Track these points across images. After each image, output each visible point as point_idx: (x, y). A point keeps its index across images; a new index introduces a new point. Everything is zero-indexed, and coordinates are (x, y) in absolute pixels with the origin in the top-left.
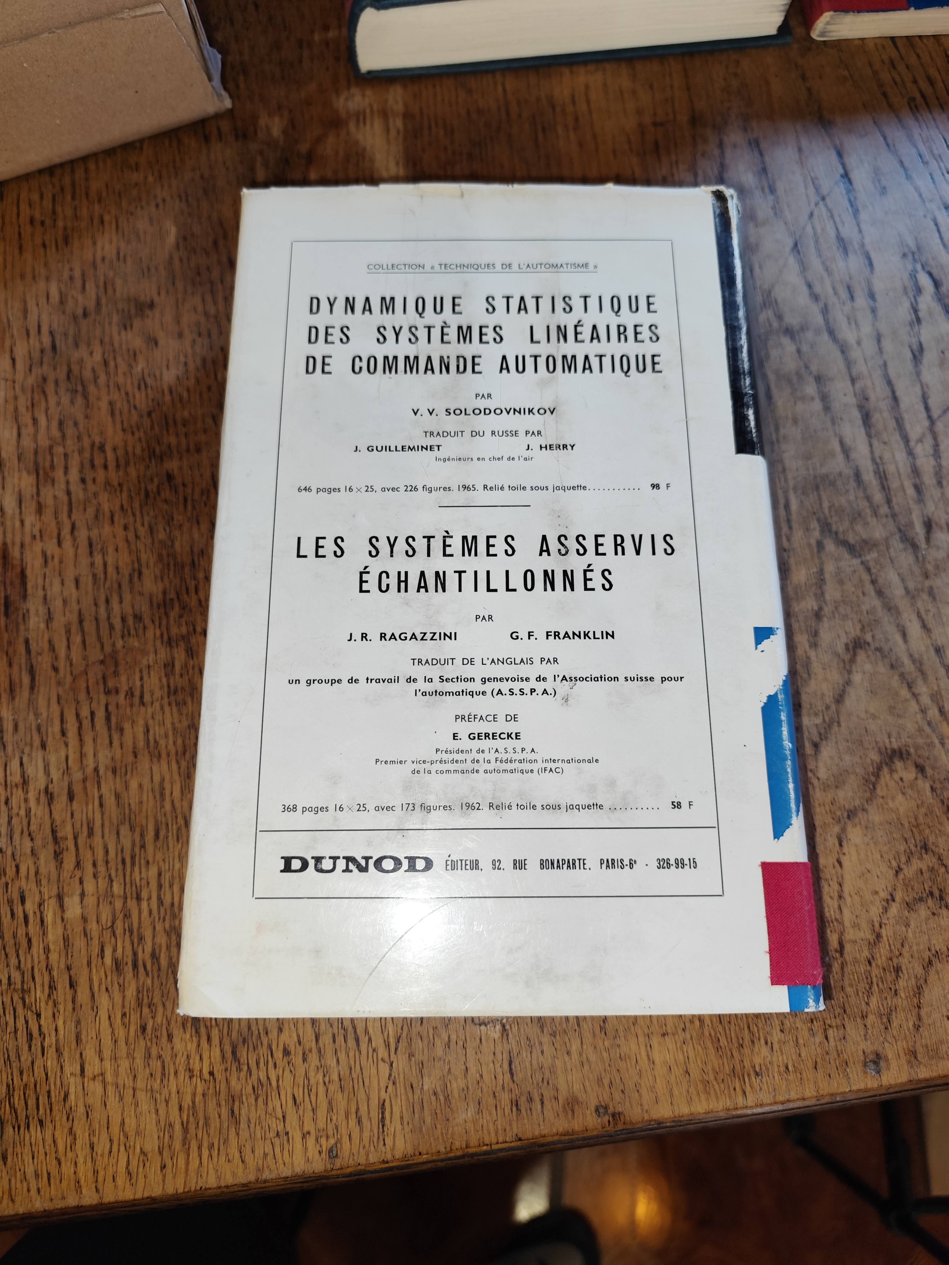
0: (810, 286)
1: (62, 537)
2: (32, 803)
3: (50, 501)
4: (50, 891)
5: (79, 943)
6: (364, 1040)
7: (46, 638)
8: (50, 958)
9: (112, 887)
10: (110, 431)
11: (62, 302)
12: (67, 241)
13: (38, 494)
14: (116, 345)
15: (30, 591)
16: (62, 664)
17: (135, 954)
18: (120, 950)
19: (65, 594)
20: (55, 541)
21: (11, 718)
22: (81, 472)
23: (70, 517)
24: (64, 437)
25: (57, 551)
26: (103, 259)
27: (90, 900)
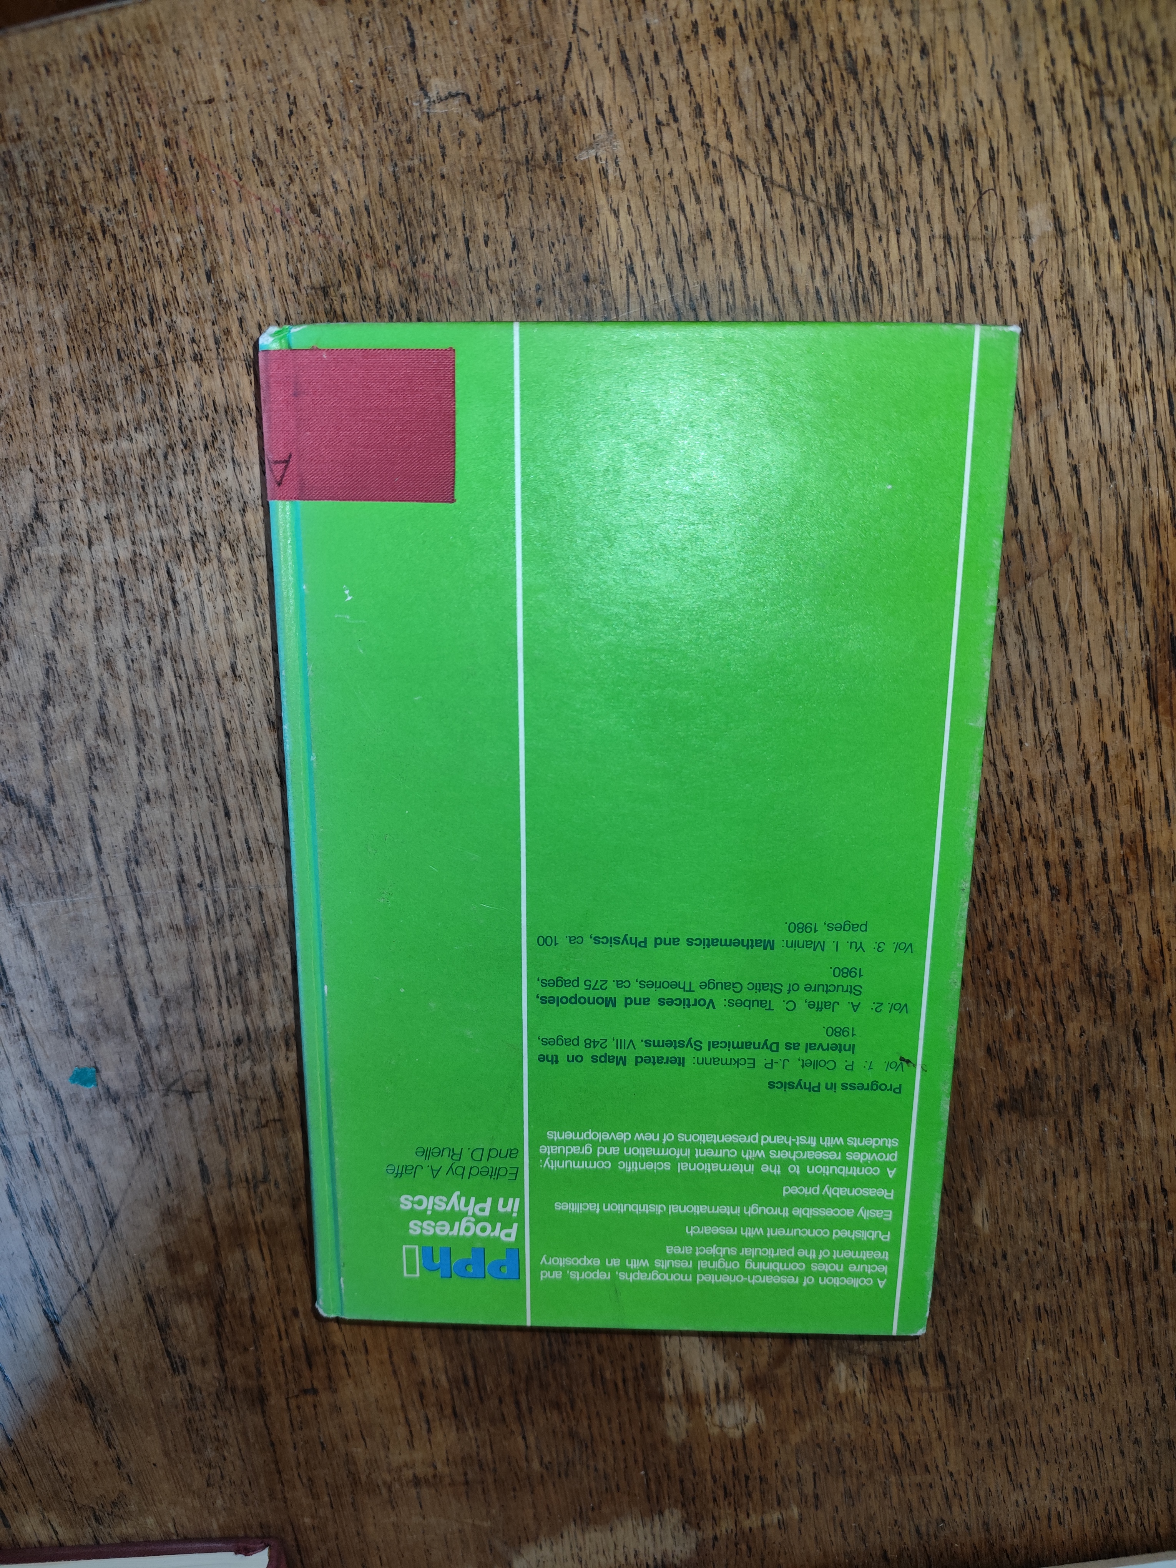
0: (90, 1164)
1: (1103, 758)
2: (1111, 365)
3: (1124, 810)
4: (1077, 239)
5: (1027, 167)
6: (614, 60)
7: (1112, 608)
8: (1066, 143)
9: (987, 252)
10: (1044, 919)
11: (1130, 1107)
12: (1133, 1201)
13: (1142, 820)
14: (1048, 1047)
15: (1143, 677)
16: (1086, 572)
17: (946, 158)
18: (968, 163)
19: (1092, 675)
20: (1111, 753)
21: (1154, 488)
22: (1083, 857)
23: (1093, 788)
24: (1112, 908)
25: (1108, 737)
26: (1076, 1174)
27: (1015, 229)
